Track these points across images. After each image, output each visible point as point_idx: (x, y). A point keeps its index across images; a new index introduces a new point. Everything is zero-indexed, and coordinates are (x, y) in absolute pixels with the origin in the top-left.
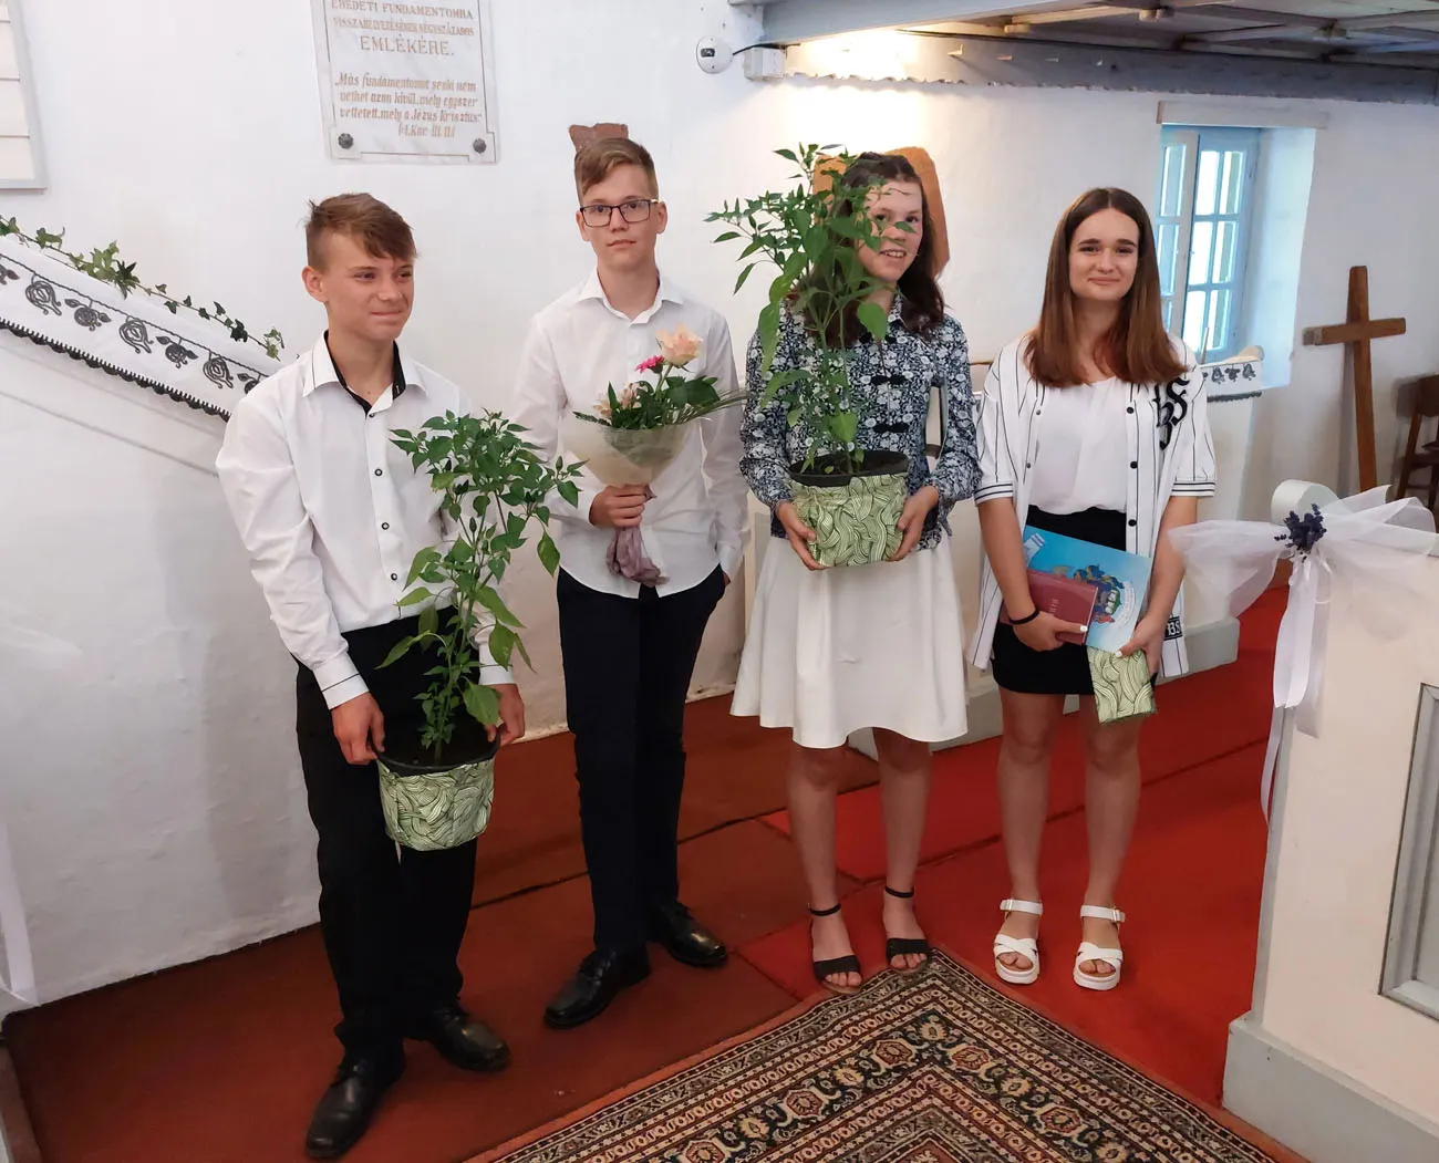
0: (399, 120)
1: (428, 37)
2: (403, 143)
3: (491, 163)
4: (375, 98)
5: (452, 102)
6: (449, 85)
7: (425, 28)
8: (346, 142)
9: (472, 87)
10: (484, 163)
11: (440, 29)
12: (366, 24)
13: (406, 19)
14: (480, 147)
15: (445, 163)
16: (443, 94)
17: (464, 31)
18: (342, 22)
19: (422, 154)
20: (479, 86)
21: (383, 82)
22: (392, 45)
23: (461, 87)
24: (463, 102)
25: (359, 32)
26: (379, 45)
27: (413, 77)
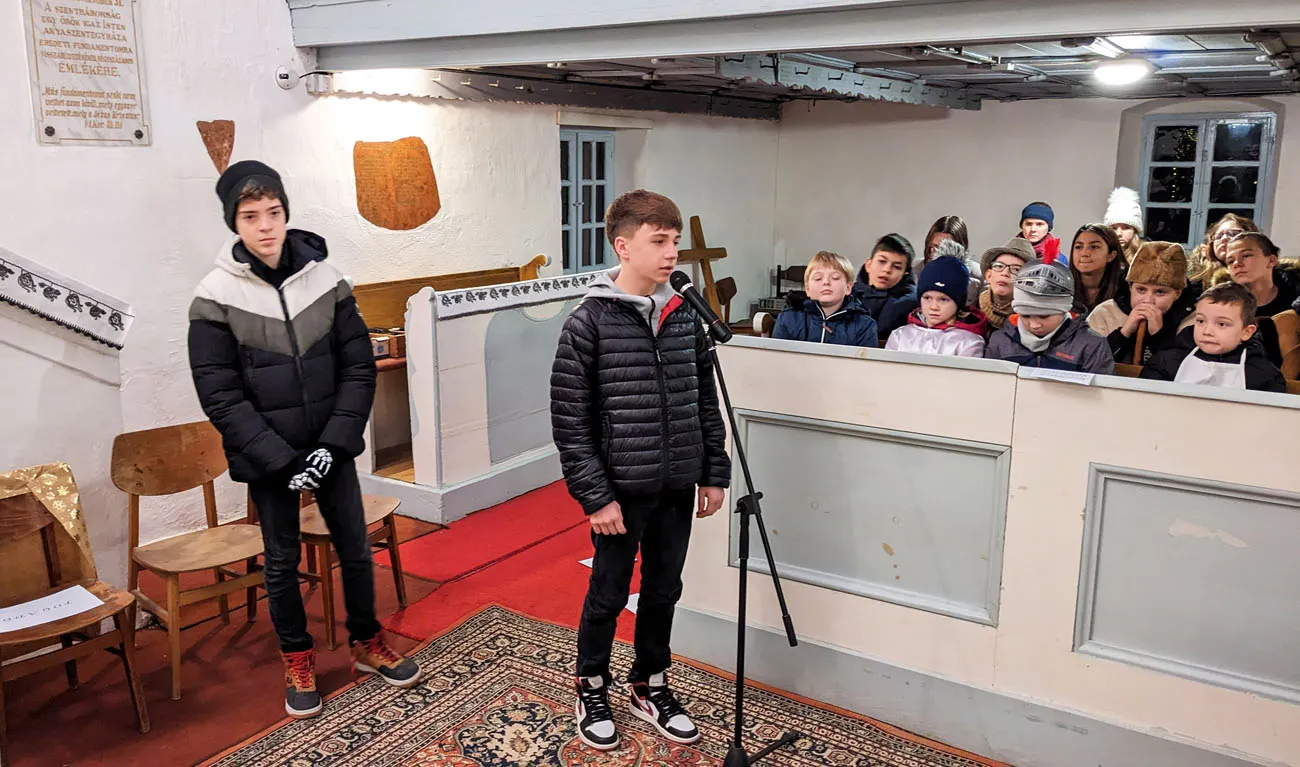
0: (85, 117)
1: (103, 64)
2: (88, 133)
3: (146, 145)
4: (69, 103)
5: (120, 106)
6: (117, 96)
7: (101, 58)
8: (50, 131)
9: (133, 96)
10: (141, 145)
11: (110, 59)
12: (62, 55)
13: (89, 53)
14: (139, 135)
15: (117, 146)
16: (114, 101)
17: (126, 61)
18: (48, 55)
19: (101, 140)
20: (138, 97)
21: (74, 93)
22: (80, 70)
23: (126, 96)
24: (127, 106)
25: (58, 61)
26: (71, 69)
27: (94, 90)
